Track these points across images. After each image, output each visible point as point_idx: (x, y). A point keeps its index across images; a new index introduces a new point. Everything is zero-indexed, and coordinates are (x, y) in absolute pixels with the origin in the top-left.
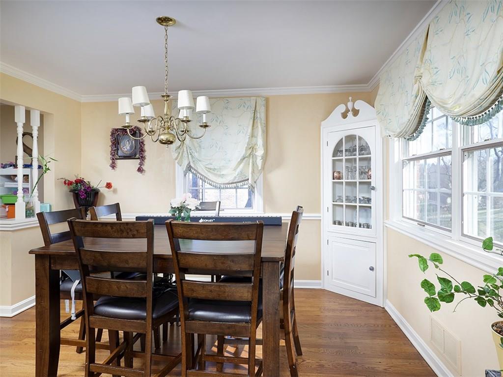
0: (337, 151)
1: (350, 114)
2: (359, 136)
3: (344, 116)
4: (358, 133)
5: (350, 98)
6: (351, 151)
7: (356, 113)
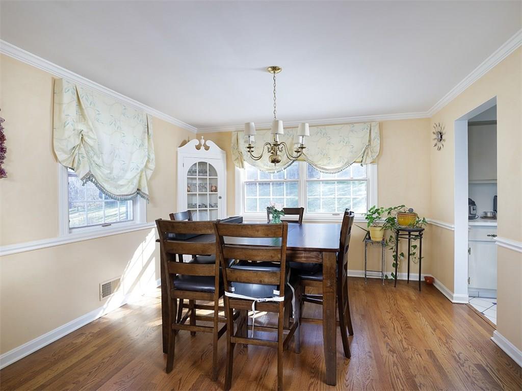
0: (191, 172)
1: (202, 148)
2: (209, 164)
3: (198, 148)
4: (209, 162)
5: (202, 137)
6: (203, 172)
7: (207, 148)
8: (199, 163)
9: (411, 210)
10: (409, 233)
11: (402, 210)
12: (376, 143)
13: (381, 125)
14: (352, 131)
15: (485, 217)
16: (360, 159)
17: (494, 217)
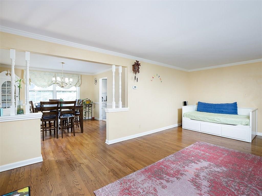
0: (3, 85)
4: (10, 81)
5: (9, 70)
8: (7, 81)
9: (89, 100)
10: (89, 106)
11: (87, 100)
12: (80, 81)
13: (81, 75)
14: (73, 76)
15: (105, 101)
16: (75, 85)
17: (106, 101)
